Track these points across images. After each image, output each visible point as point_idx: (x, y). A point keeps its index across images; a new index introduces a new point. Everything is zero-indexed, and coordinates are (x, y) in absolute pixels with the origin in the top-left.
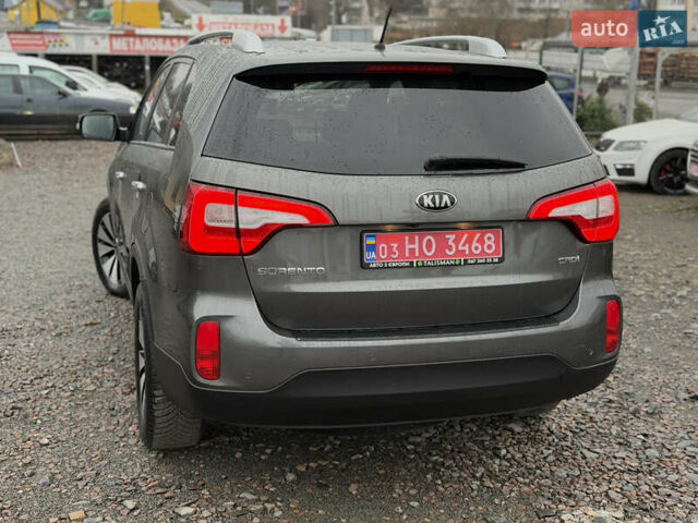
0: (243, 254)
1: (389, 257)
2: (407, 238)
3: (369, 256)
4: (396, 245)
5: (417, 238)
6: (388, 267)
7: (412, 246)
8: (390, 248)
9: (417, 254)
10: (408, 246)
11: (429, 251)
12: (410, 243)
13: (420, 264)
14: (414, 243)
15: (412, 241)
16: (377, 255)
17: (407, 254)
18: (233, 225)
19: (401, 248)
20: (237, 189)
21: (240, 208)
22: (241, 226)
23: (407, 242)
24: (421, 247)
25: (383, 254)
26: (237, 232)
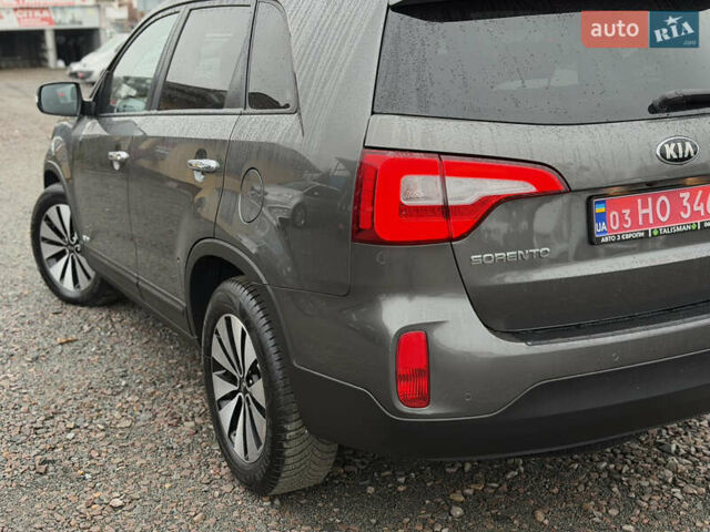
0: (451, 240)
1: (621, 228)
2: (639, 201)
3: (599, 228)
4: (627, 212)
5: (650, 200)
6: (622, 240)
7: (645, 211)
8: (622, 216)
9: (651, 222)
10: (642, 212)
11: (663, 215)
12: (643, 208)
13: (656, 233)
14: (647, 207)
15: (645, 206)
16: (608, 225)
17: (641, 223)
18: (439, 202)
19: (634, 215)
20: (440, 153)
21: (448, 179)
22: (451, 203)
23: (640, 207)
24: (654, 211)
25: (615, 224)
26: (446, 210)
